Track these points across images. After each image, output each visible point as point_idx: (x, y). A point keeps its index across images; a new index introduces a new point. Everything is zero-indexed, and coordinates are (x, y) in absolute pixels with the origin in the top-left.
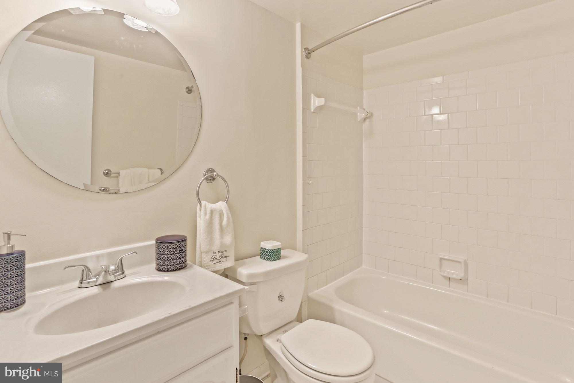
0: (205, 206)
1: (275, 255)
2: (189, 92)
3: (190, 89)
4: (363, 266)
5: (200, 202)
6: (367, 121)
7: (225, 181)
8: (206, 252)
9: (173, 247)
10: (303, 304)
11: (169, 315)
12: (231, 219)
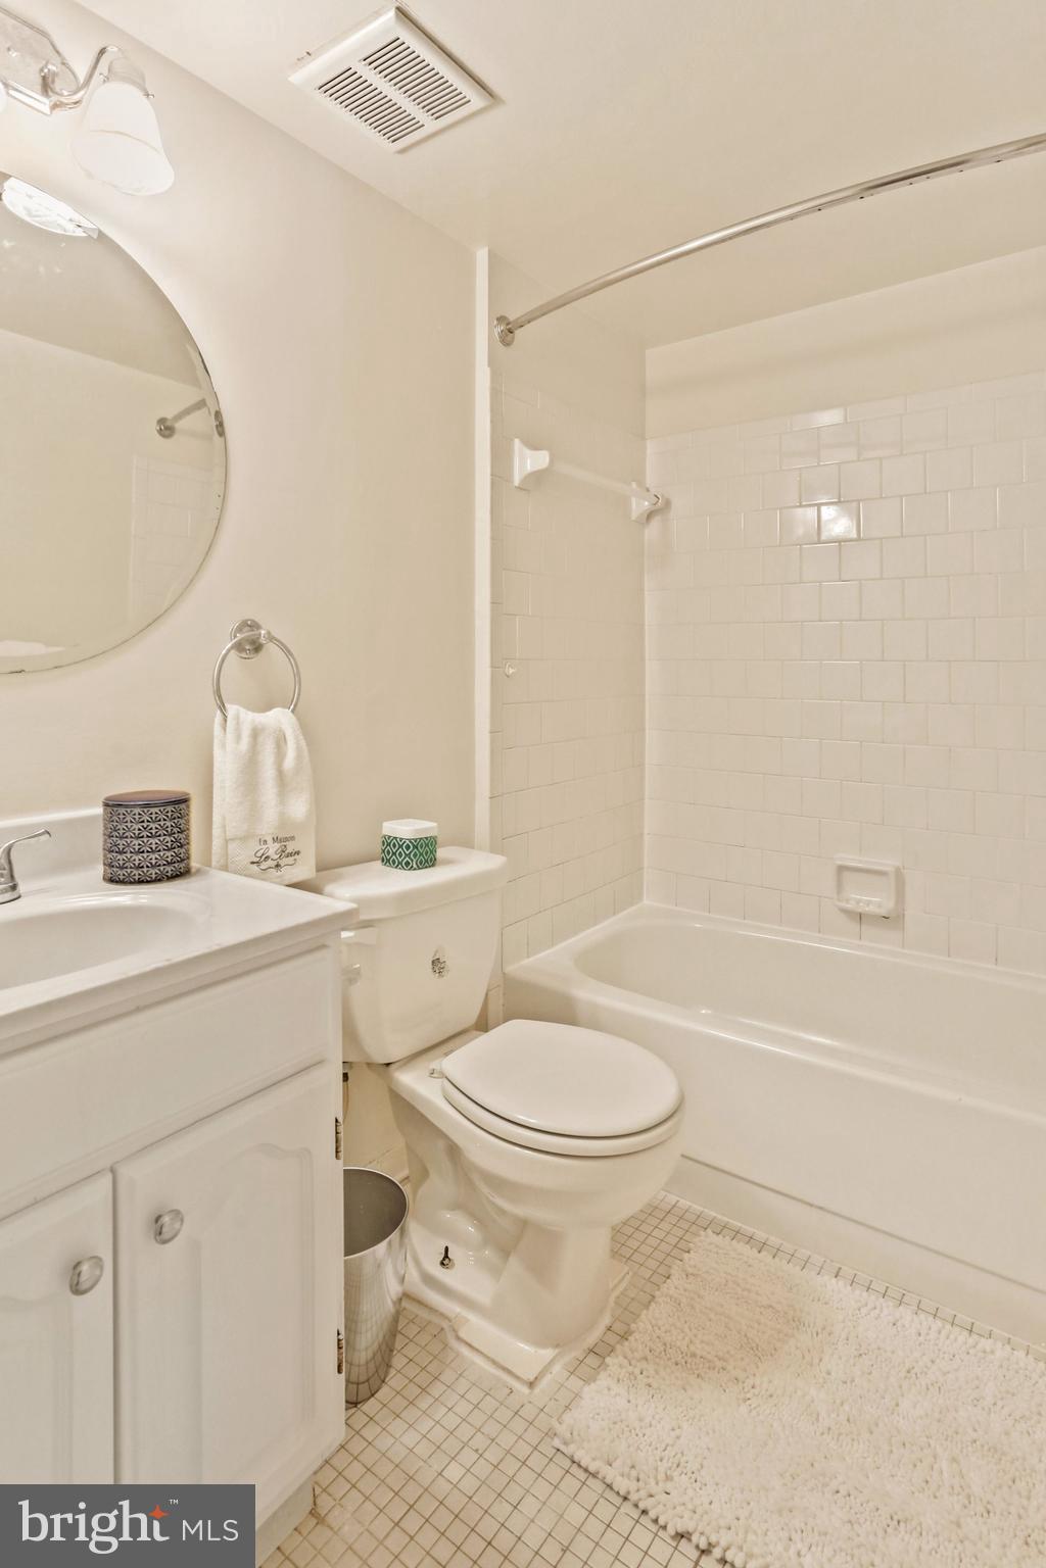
0: (237, 718)
1: (421, 854)
2: (167, 432)
3: (168, 424)
4: (646, 902)
5: (222, 707)
6: (656, 522)
7: (288, 652)
8: (241, 839)
9: (154, 816)
10: (490, 993)
11: (167, 963)
12: (306, 753)
